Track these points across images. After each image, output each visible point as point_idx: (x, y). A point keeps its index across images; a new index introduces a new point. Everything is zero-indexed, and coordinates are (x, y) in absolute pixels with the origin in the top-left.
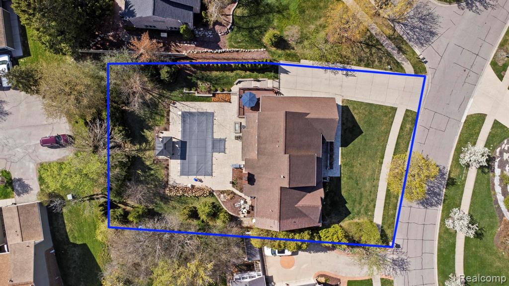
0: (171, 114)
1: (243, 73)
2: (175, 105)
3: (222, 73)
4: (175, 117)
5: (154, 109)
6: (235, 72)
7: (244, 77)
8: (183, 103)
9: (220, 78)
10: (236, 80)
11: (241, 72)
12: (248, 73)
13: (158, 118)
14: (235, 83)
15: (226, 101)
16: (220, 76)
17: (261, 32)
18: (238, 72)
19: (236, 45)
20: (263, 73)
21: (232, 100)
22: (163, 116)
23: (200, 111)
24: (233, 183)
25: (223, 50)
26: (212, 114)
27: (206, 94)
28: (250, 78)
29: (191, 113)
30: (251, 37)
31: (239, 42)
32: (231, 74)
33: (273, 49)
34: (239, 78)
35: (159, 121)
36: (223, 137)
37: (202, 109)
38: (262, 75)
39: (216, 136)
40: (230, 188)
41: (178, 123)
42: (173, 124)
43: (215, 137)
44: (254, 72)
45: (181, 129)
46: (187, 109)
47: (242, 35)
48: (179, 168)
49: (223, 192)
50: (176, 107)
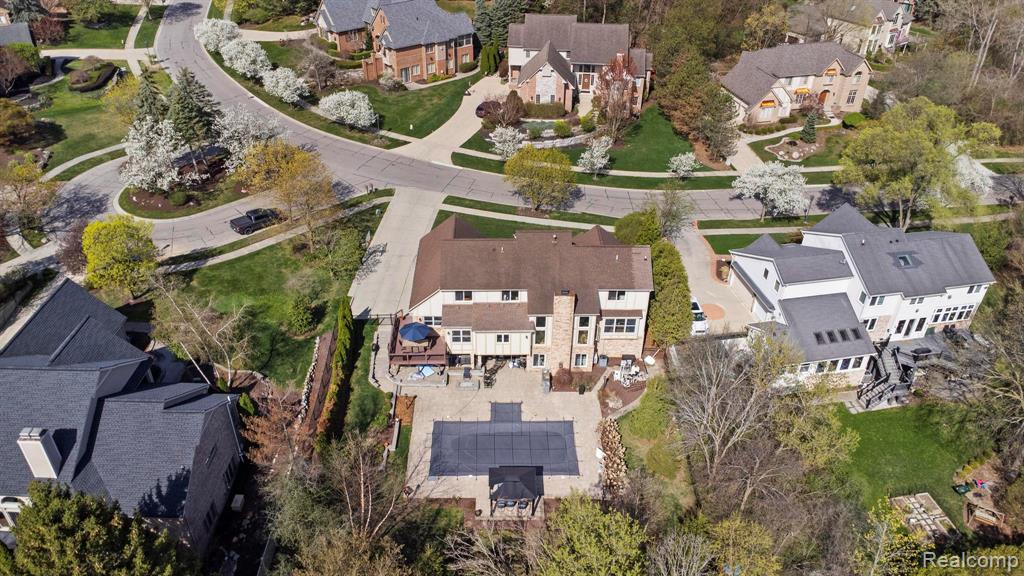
0: (434, 496)
1: (357, 374)
2: (414, 489)
3: (350, 406)
4: (441, 488)
5: (421, 532)
6: (352, 385)
7: (367, 371)
8: (409, 473)
9: (362, 410)
10: (369, 384)
11: (354, 374)
12: (358, 364)
13: (442, 523)
14: (376, 385)
15: (412, 403)
16: (357, 409)
17: (283, 340)
18: (353, 379)
19: (299, 377)
20: (363, 338)
21: (411, 394)
22: (438, 513)
23: (429, 443)
24: (582, 391)
25: (304, 397)
26: (437, 424)
27: (393, 432)
28: (369, 361)
29: (434, 460)
30: (289, 354)
31: (295, 371)
32: (355, 391)
33: (320, 327)
34: (367, 379)
35: (450, 520)
36: (489, 407)
37: (426, 441)
38: (366, 340)
39: (487, 417)
40: (592, 396)
41: (456, 482)
42: (459, 491)
43: (489, 420)
44: (360, 354)
45: (471, 476)
46: (425, 467)
47: (282, 364)
48: (563, 477)
49: (604, 405)
50: (419, 486)
